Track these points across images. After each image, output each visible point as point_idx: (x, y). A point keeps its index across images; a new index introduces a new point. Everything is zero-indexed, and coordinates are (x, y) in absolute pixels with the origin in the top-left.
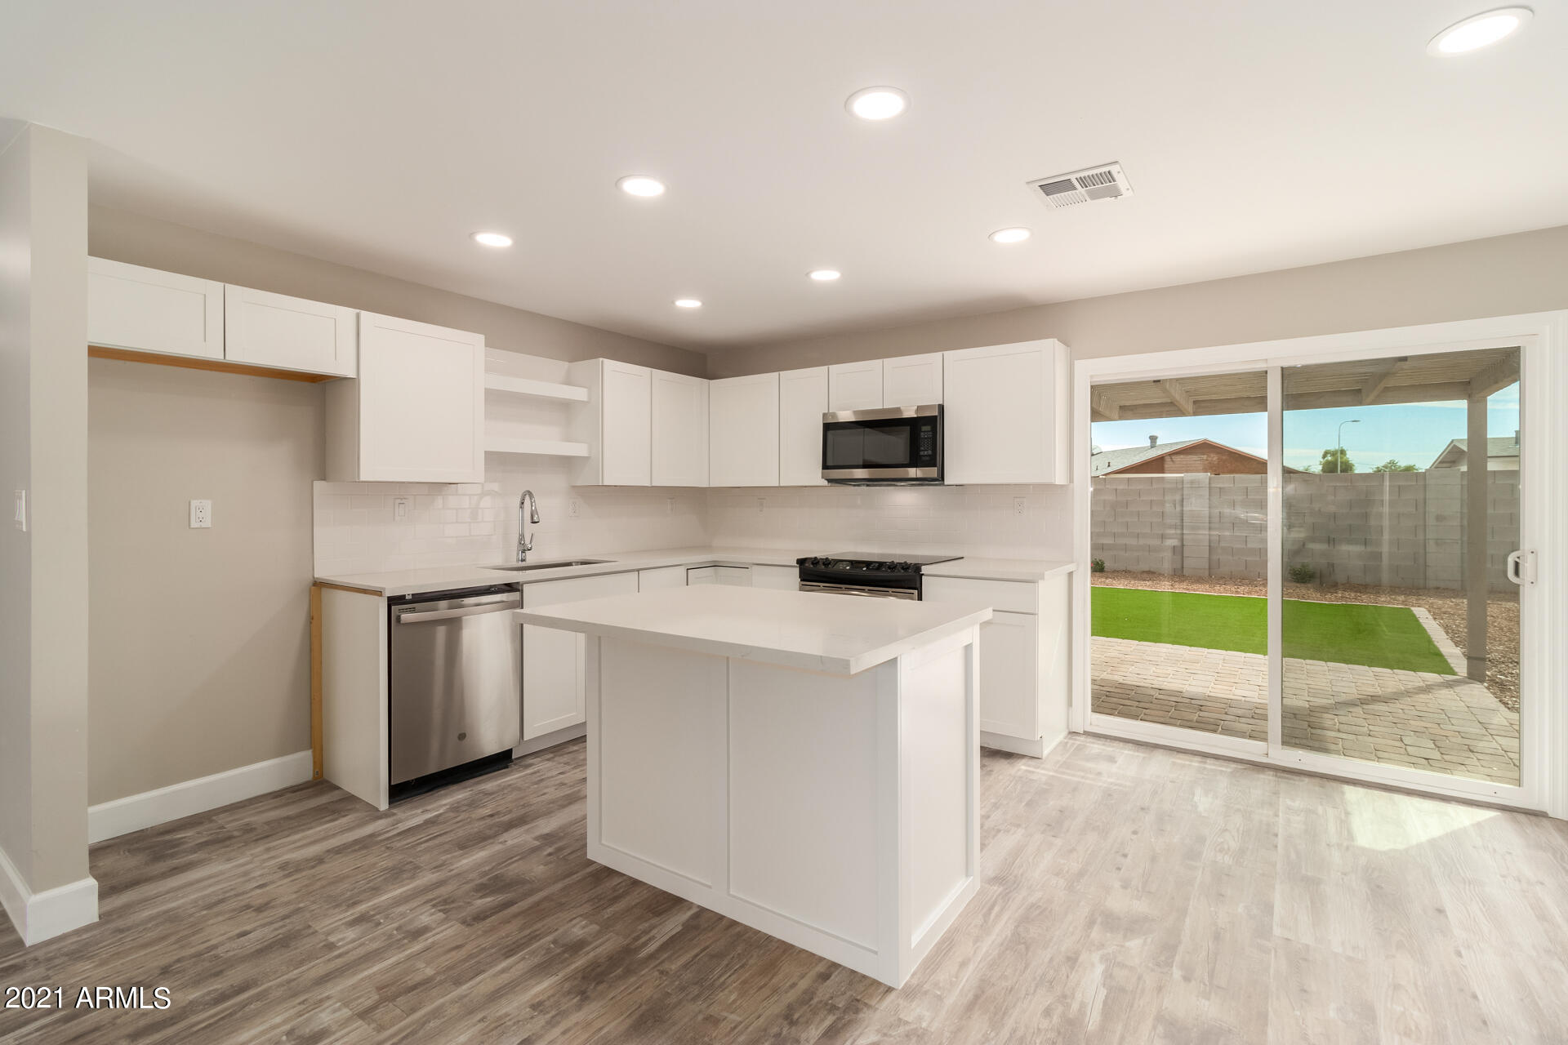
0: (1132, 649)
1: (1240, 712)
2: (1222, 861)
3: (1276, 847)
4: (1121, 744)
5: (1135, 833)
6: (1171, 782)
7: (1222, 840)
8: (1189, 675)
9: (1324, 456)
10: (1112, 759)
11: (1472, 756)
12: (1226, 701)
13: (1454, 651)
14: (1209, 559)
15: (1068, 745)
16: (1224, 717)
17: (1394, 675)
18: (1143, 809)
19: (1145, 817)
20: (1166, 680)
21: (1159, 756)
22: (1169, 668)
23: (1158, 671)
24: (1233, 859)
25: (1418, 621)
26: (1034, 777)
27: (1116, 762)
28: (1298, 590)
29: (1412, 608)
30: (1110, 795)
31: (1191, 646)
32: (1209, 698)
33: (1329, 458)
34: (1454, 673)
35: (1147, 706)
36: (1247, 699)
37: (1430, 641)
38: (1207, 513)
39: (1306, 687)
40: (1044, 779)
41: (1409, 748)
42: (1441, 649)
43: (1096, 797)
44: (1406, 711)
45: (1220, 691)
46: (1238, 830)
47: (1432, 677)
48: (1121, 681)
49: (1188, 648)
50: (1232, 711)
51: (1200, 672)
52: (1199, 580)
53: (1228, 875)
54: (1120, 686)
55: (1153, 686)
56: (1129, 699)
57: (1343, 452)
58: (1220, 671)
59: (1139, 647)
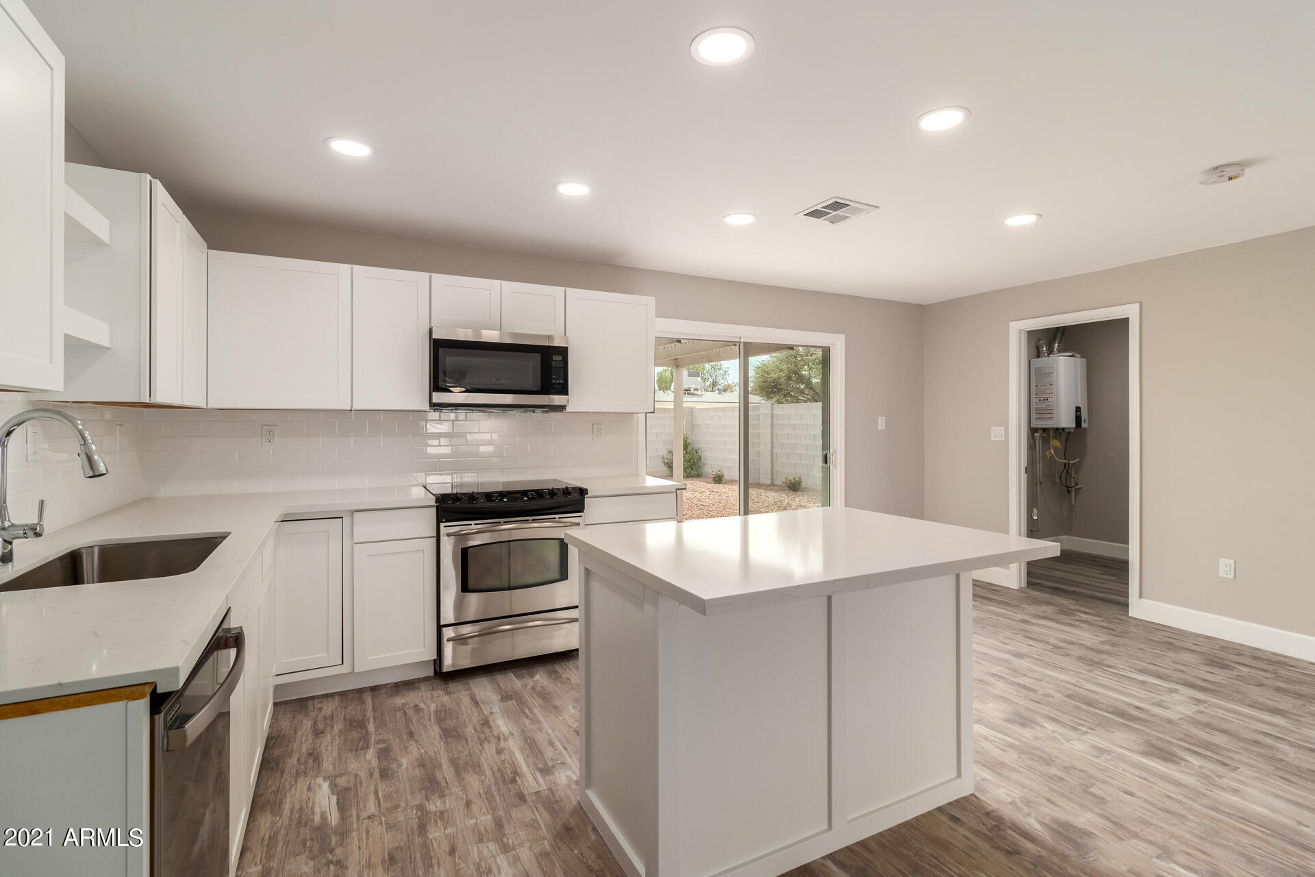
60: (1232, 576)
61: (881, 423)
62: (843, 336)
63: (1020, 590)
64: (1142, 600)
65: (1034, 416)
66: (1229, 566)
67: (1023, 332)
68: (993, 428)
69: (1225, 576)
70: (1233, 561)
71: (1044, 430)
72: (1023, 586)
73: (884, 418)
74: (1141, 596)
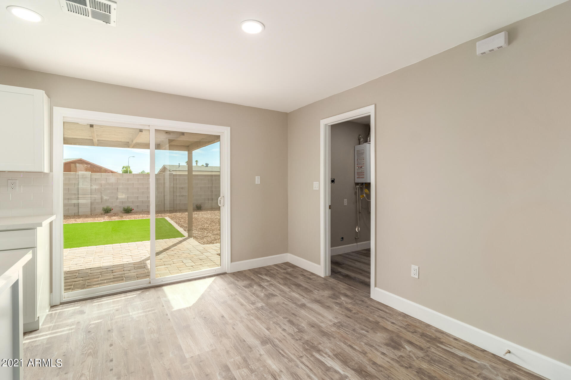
0: (68, 253)
1: (129, 269)
2: (154, 337)
3: (169, 320)
4: (84, 302)
5: (111, 345)
6: (116, 311)
7: (150, 327)
8: (101, 258)
9: (123, 168)
10: (82, 312)
11: (201, 261)
12: (121, 266)
13: (181, 229)
14: (91, 207)
15: (53, 315)
16: (123, 272)
17: (170, 241)
18: (109, 331)
19: (112, 334)
20: (91, 263)
21: (105, 301)
22: (90, 258)
23: (86, 260)
24: (158, 334)
25: (168, 221)
26: (38, 343)
27: (85, 313)
28: (127, 216)
29: (165, 218)
30: (89, 332)
31: (96, 245)
32: (113, 266)
33: (125, 169)
34: (185, 237)
35: (88, 278)
36: (129, 262)
37: (174, 228)
38: (90, 188)
39: (147, 252)
40: (45, 342)
41: (186, 264)
42: (178, 229)
43: (82, 336)
44: (179, 252)
45: (117, 262)
46: (153, 319)
47: (180, 239)
48: (68, 270)
49: (95, 247)
50: (125, 269)
51: (105, 256)
52: (86, 216)
53: (159, 342)
54: (69, 273)
55: (87, 268)
56: (76, 278)
57: (129, 167)
58: (113, 253)
59: (71, 251)
60: (417, 277)
61: (258, 180)
62: (229, 128)
63: (325, 279)
64: (376, 288)
65: (356, 176)
66: (416, 270)
67: (327, 126)
68: (314, 182)
69: (414, 276)
70: (418, 267)
71: (362, 184)
72: (327, 275)
73: (259, 177)
74: (375, 286)
